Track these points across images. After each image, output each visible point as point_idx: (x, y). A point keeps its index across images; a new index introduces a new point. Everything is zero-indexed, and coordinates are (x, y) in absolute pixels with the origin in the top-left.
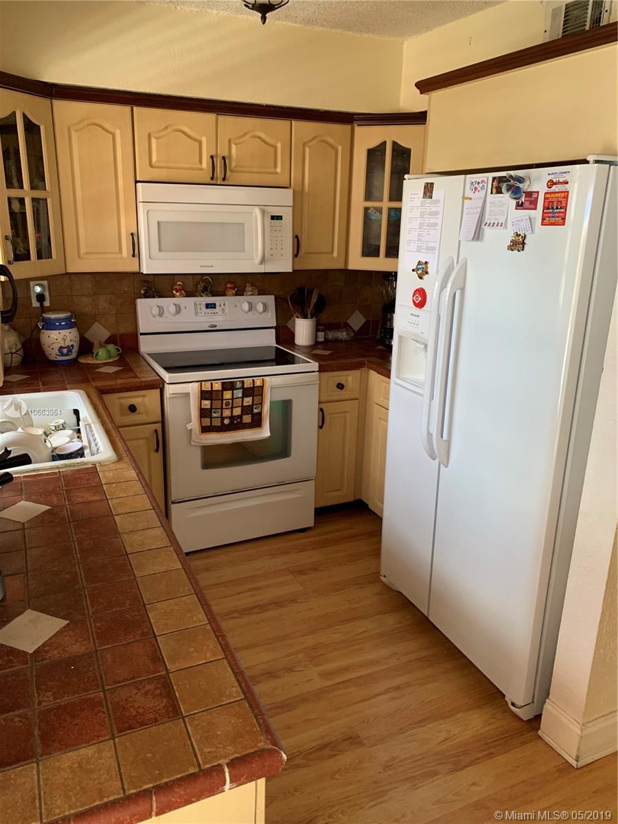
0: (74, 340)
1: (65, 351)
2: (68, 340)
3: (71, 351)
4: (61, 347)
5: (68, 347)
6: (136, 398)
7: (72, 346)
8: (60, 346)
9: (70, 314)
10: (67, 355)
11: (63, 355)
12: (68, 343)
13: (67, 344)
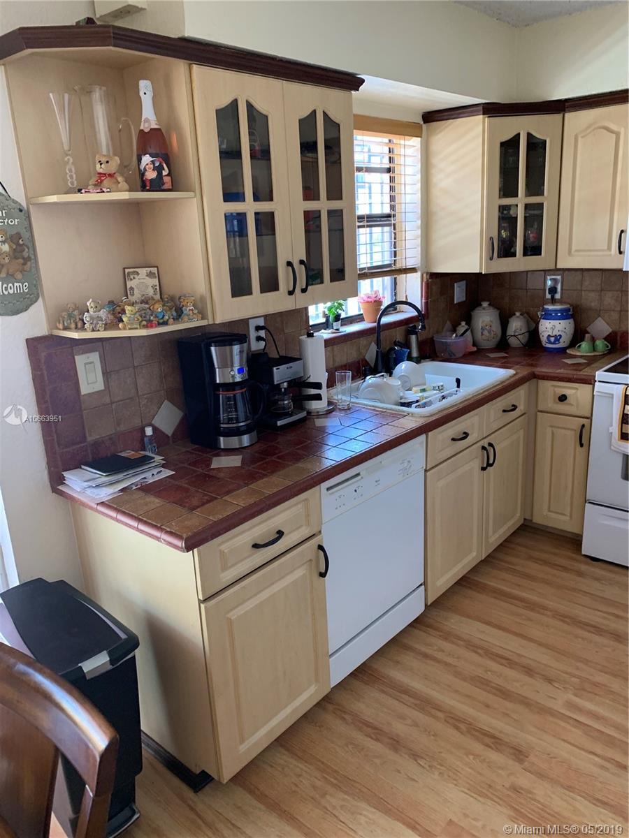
0: (562, 331)
1: (552, 339)
2: (556, 330)
3: (558, 340)
4: (549, 336)
5: (555, 336)
6: (569, 389)
7: (560, 336)
8: (548, 334)
9: (568, 306)
10: (554, 343)
11: (550, 343)
12: (556, 333)
13: (554, 334)
